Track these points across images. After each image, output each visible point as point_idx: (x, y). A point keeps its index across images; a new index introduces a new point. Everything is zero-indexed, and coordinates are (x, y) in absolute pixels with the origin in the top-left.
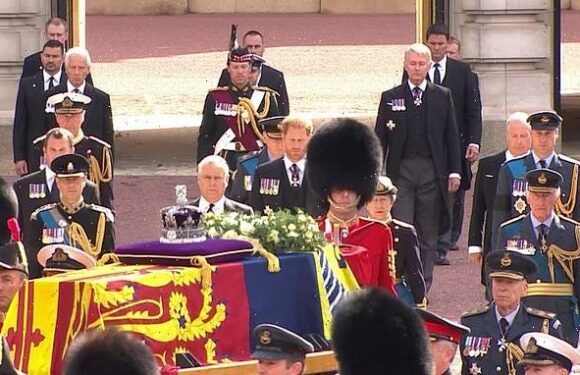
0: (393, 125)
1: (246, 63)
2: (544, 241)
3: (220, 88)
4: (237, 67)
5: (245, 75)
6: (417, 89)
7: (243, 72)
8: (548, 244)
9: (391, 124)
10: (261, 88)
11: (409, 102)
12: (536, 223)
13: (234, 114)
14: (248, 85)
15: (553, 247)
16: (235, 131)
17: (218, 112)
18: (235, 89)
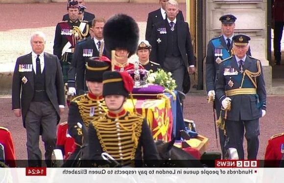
0: (160, 41)
1: (77, 9)
2: (242, 68)
3: (63, 21)
4: (72, 11)
5: (76, 14)
6: (172, 23)
7: (74, 13)
8: (244, 70)
9: (159, 40)
10: (85, 21)
11: (168, 29)
12: (238, 60)
13: (71, 34)
14: (78, 20)
15: (246, 71)
16: (71, 43)
17: (63, 33)
18: (71, 22)
